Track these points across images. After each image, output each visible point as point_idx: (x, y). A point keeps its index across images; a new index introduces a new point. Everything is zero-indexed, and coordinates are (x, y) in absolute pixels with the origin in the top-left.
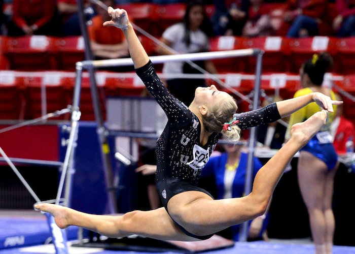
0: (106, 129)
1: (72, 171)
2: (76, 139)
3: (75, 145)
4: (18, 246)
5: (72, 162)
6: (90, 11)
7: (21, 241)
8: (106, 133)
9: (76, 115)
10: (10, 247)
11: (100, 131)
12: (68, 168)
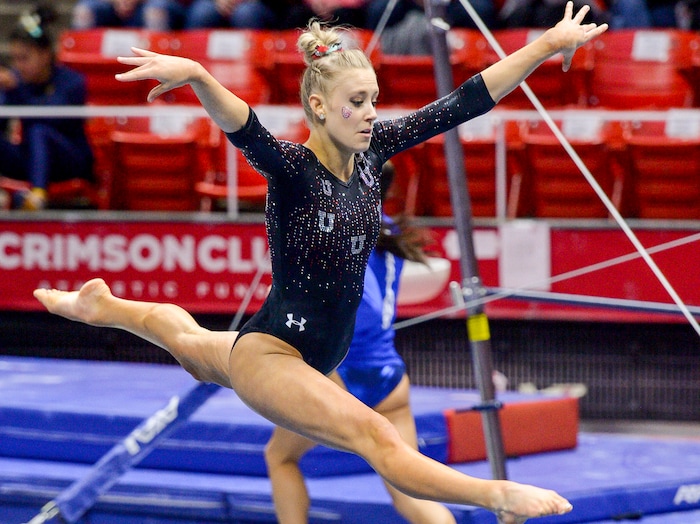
10: (686, 507)
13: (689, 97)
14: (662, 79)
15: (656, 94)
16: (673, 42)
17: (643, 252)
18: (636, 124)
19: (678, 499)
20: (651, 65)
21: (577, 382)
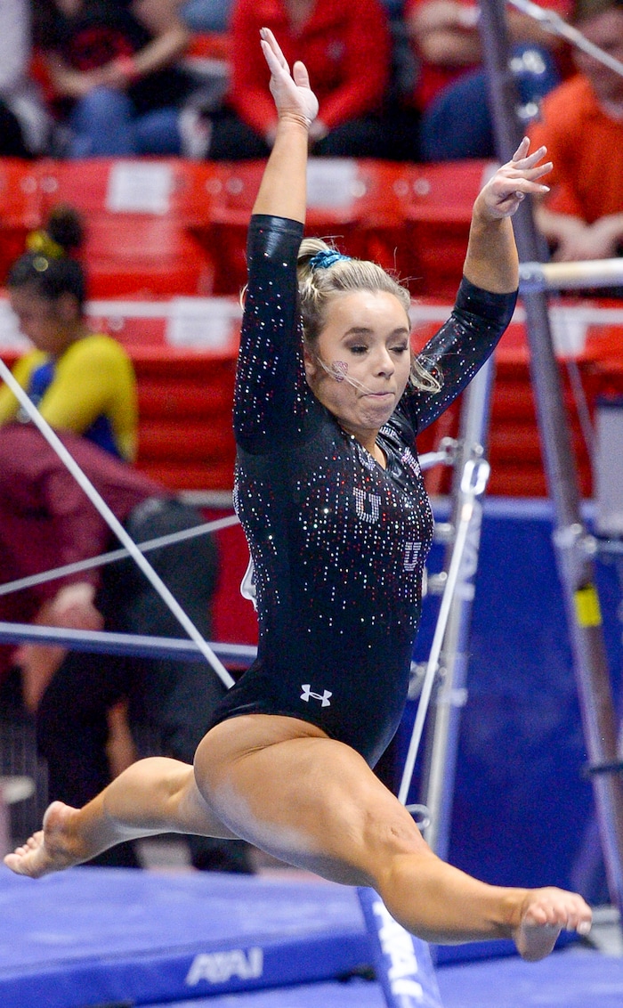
0: (590, 528)
1: (454, 696)
2: (471, 569)
3: (468, 592)
4: (237, 987)
5: (455, 658)
6: (531, 63)
7: (252, 968)
8: (591, 546)
9: (474, 477)
10: (207, 991)
11: (567, 537)
12: (438, 681)
13: (206, 278)
14: (160, 245)
15: (150, 271)
16: (179, 179)
17: (133, 549)
18: (116, 323)
19: (193, 977)
20: (140, 219)
21: (18, 773)
